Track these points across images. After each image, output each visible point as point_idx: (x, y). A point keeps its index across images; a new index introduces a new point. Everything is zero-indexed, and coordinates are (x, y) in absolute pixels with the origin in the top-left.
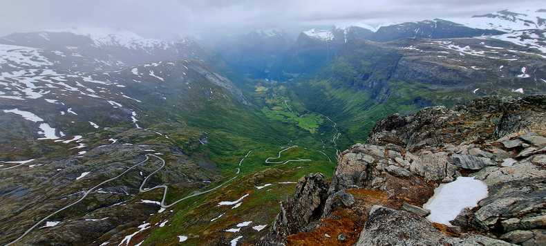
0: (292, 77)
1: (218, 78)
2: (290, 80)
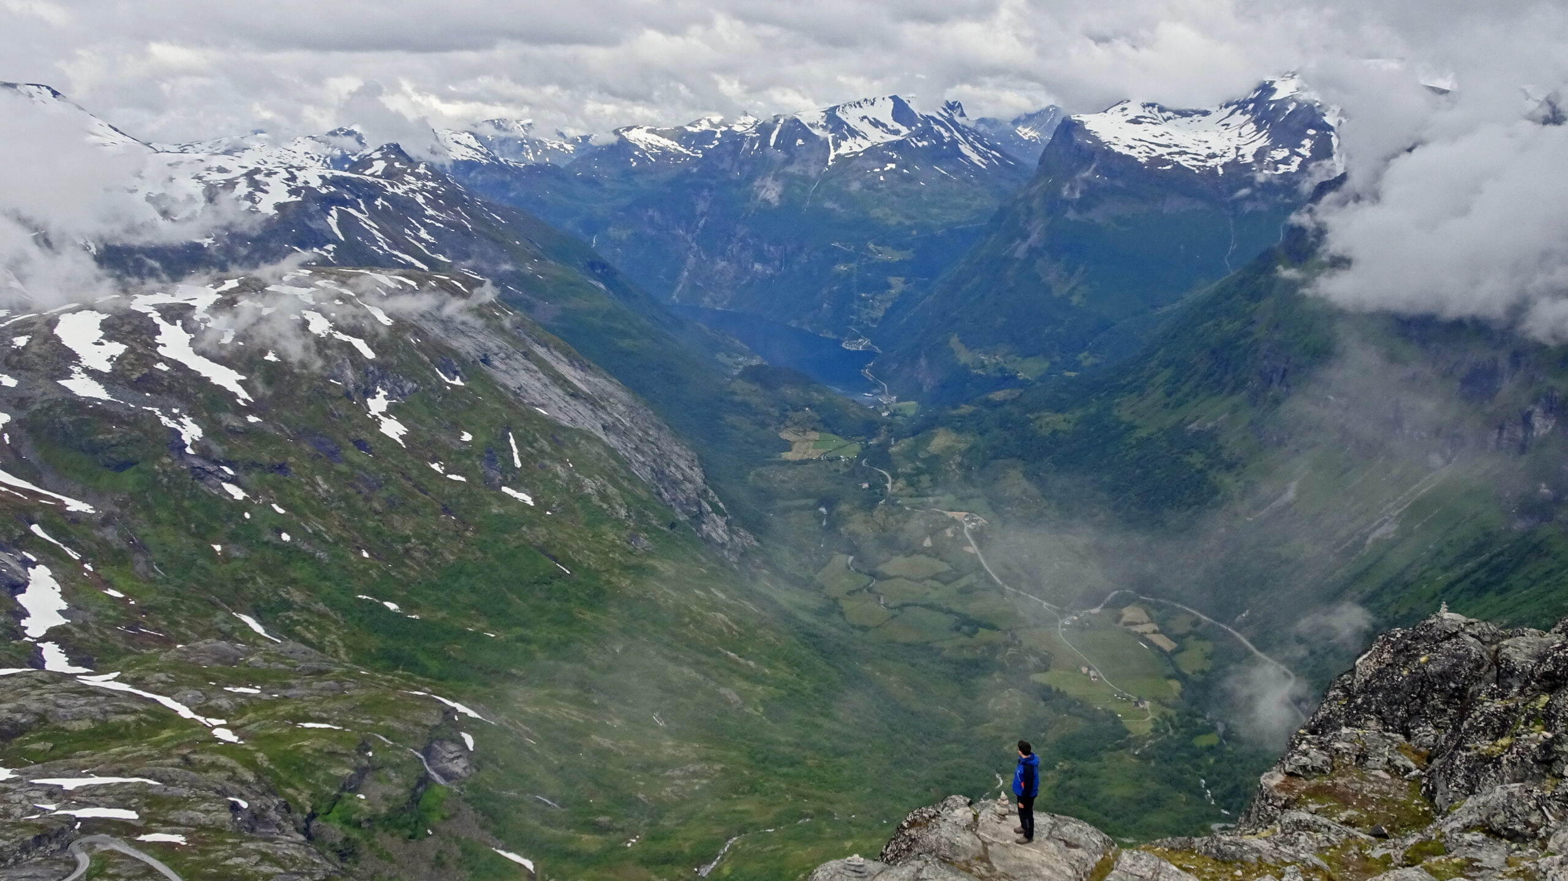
0: (1006, 379)
1: (559, 380)
2: (999, 395)
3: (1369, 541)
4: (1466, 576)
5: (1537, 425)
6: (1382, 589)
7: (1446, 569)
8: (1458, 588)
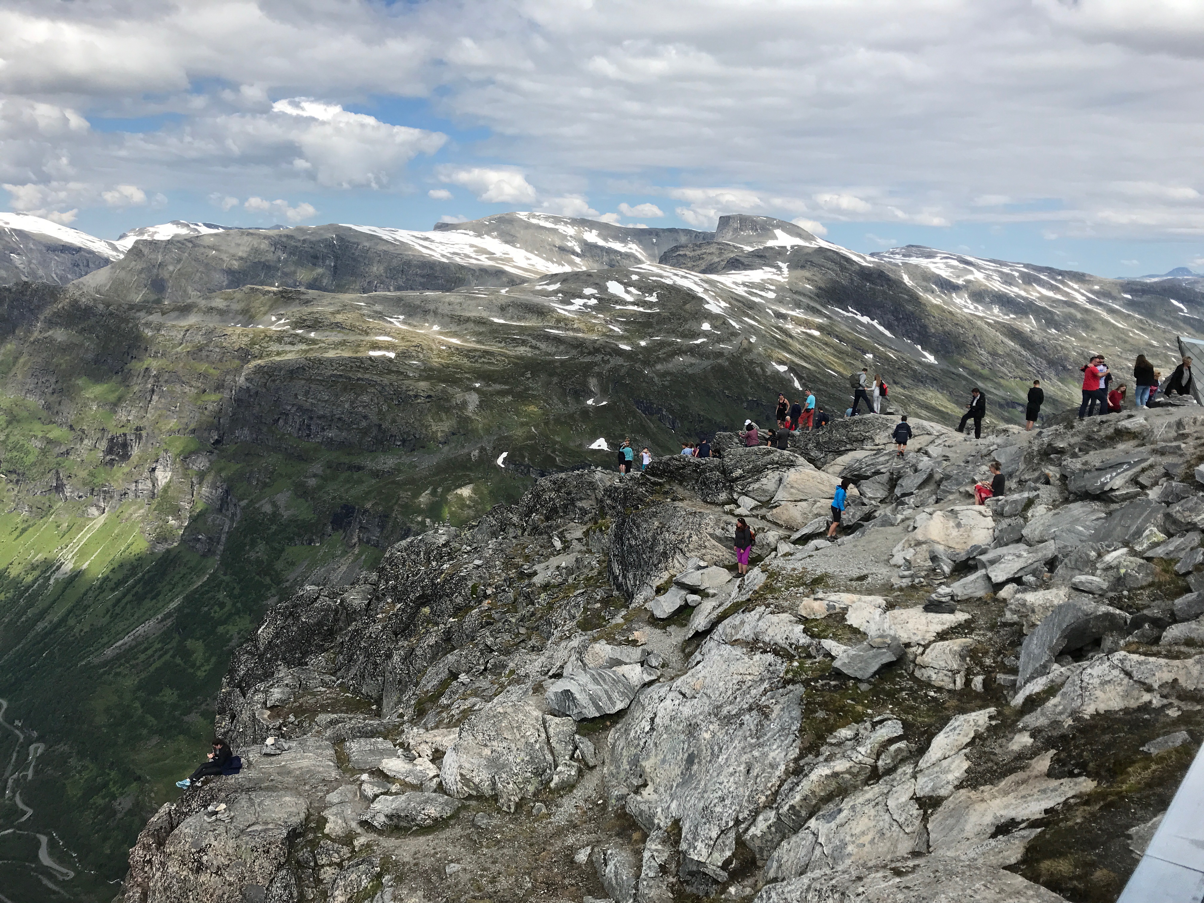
3: (52, 581)
4: (128, 591)
5: (160, 478)
6: (68, 615)
7: (113, 590)
8: (124, 601)
